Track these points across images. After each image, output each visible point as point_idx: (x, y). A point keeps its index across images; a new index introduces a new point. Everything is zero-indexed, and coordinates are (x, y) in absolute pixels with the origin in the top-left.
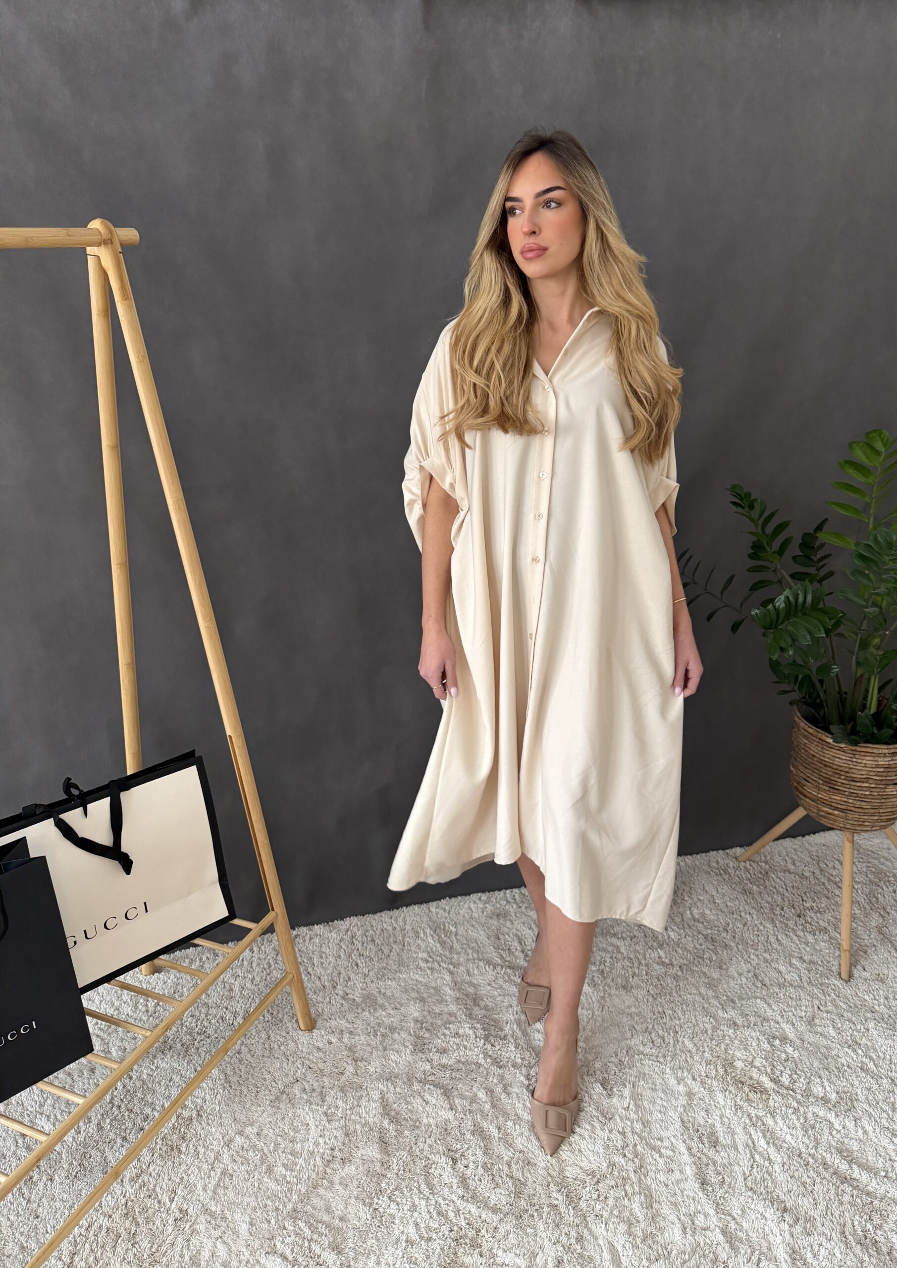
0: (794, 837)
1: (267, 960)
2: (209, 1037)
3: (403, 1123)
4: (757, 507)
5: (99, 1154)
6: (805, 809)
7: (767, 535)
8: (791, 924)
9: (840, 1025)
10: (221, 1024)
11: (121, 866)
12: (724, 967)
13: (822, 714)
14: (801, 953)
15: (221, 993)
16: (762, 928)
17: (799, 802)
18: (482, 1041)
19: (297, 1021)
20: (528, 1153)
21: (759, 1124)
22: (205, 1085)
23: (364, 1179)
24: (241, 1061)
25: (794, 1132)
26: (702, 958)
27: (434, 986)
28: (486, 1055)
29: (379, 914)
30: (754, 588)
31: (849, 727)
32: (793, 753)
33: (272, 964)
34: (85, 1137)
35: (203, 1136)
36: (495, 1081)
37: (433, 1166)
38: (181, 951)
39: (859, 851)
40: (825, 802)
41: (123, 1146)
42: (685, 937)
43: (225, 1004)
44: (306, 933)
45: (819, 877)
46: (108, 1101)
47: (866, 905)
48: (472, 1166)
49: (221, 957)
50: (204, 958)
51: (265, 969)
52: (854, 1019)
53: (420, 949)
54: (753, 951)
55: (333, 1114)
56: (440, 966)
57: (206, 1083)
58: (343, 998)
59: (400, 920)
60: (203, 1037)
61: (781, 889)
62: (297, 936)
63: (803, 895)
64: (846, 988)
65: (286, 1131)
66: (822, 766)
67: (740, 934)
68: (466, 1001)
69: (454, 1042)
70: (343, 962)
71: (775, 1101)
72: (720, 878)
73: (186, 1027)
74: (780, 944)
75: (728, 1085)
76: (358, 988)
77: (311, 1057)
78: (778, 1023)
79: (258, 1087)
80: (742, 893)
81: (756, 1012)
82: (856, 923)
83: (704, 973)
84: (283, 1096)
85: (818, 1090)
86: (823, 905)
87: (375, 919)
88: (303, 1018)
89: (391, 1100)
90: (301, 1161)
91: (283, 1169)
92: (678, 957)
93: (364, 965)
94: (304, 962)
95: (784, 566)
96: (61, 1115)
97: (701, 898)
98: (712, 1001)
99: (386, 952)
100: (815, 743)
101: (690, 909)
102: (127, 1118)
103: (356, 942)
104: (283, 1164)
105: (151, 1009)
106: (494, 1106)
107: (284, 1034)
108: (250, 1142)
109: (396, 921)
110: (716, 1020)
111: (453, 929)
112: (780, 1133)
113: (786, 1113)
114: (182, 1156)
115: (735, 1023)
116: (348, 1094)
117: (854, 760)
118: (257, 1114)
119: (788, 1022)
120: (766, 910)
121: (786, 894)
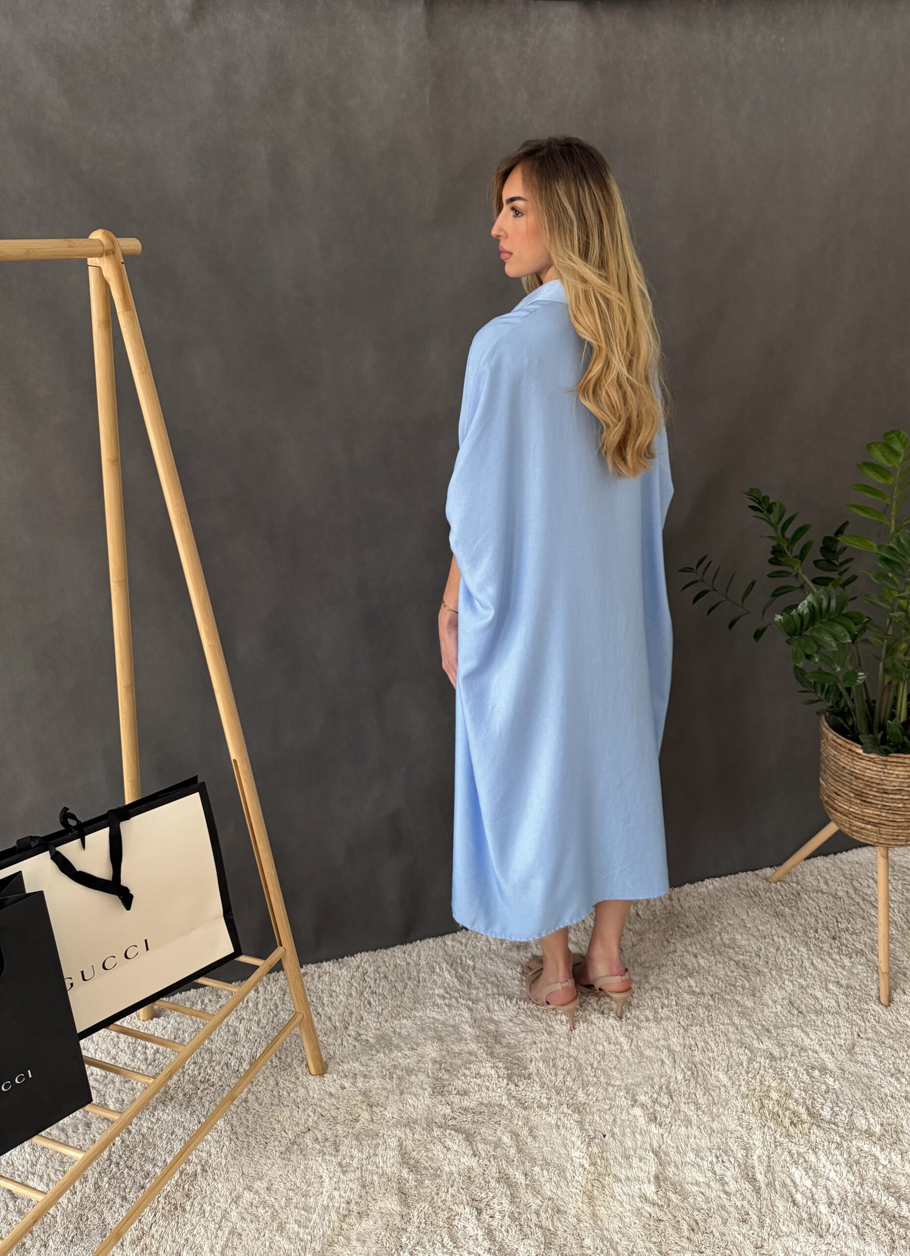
0: (826, 855)
1: (273, 1001)
2: (213, 1086)
3: (423, 1172)
4: (776, 510)
5: (96, 1216)
6: (837, 823)
7: (787, 540)
8: (826, 947)
9: (881, 1053)
10: (226, 1071)
11: (120, 901)
12: (758, 994)
13: (850, 723)
14: (838, 978)
15: (225, 1037)
16: (796, 952)
17: (831, 817)
18: (505, 1081)
19: (307, 1066)
20: (557, 1200)
21: (800, 1161)
22: (209, 1138)
23: (383, 1233)
24: (247, 1110)
25: (838, 1169)
26: (734, 986)
27: (452, 1023)
28: (510, 1096)
29: (391, 949)
30: (775, 595)
31: (879, 736)
32: (822, 766)
33: (279, 1005)
34: (81, 1198)
35: (208, 1192)
36: (520, 1123)
37: (457, 1218)
38: (181, 993)
39: (893, 868)
40: (858, 816)
41: (122, 1206)
42: (716, 965)
43: (230, 1050)
44: (315, 971)
45: (854, 896)
46: (106, 1157)
47: (903, 924)
48: (498, 1216)
49: (224, 999)
50: (206, 1001)
51: (271, 1010)
52: (896, 1046)
53: (436, 985)
54: (787, 977)
55: (348, 1165)
56: (458, 1002)
57: (211, 1136)
58: (356, 1039)
59: (414, 954)
60: (207, 1085)
61: (814, 911)
62: (305, 974)
63: (837, 916)
64: (887, 1013)
65: (298, 1184)
66: (852, 778)
67: (773, 959)
68: (487, 1039)
69: (475, 1083)
70: (355, 1001)
71: (817, 1134)
72: (750, 900)
73: (188, 1074)
74: (816, 968)
75: (767, 1121)
76: (371, 1030)
77: (323, 1104)
78: (816, 1053)
79: (267, 1138)
80: (773, 916)
81: (793, 1042)
82: (893, 944)
83: (737, 1002)
84: (294, 1145)
85: (861, 1123)
86: (858, 926)
87: (387, 955)
88: (314, 1061)
89: (409, 1148)
90: (315, 1216)
91: (296, 1226)
92: (708, 986)
93: (377, 1003)
94: (313, 1001)
95: (804, 572)
96: (55, 1174)
97: (731, 922)
98: (747, 1031)
99: (400, 989)
100: (845, 754)
101: (720, 934)
102: (126, 1175)
103: (369, 979)
104: (296, 1221)
105: (150, 1057)
106: (520, 1151)
107: (293, 1079)
108: (260, 1197)
109: (410, 955)
110: (751, 1051)
111: (471, 963)
112: (823, 1170)
113: (829, 1148)
114: (187, 1215)
115: (771, 1054)
116: (364, 1142)
117: (886, 771)
118: (266, 1167)
119: (827, 1051)
120: (799, 933)
121: (820, 916)
